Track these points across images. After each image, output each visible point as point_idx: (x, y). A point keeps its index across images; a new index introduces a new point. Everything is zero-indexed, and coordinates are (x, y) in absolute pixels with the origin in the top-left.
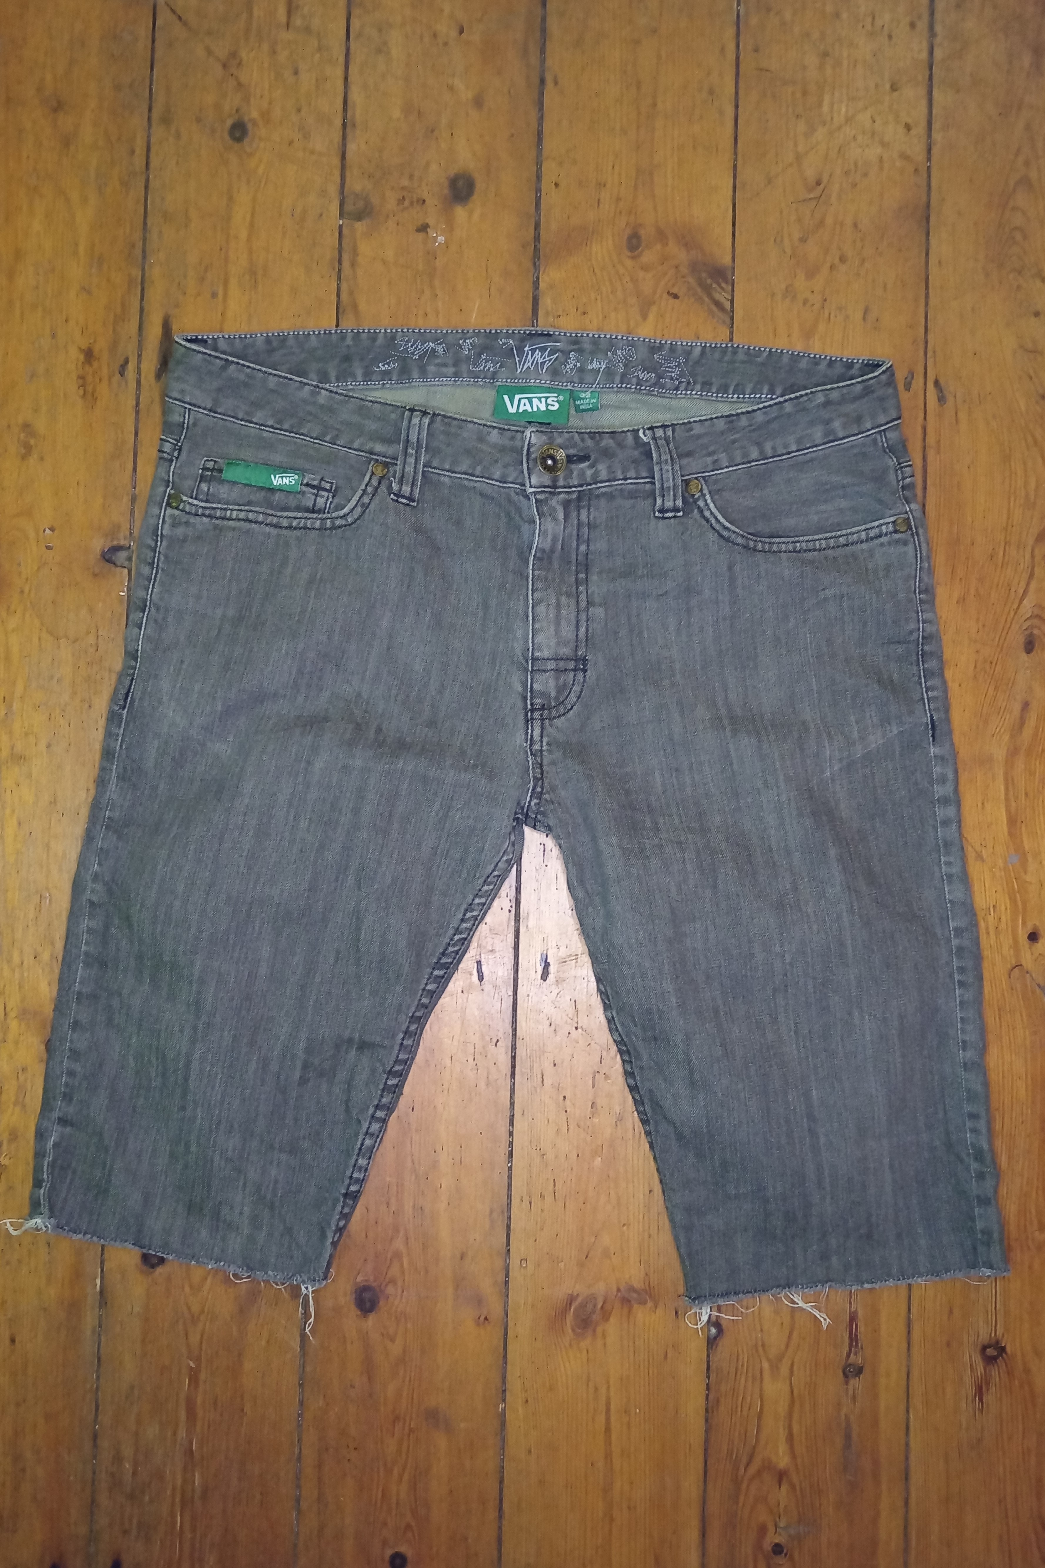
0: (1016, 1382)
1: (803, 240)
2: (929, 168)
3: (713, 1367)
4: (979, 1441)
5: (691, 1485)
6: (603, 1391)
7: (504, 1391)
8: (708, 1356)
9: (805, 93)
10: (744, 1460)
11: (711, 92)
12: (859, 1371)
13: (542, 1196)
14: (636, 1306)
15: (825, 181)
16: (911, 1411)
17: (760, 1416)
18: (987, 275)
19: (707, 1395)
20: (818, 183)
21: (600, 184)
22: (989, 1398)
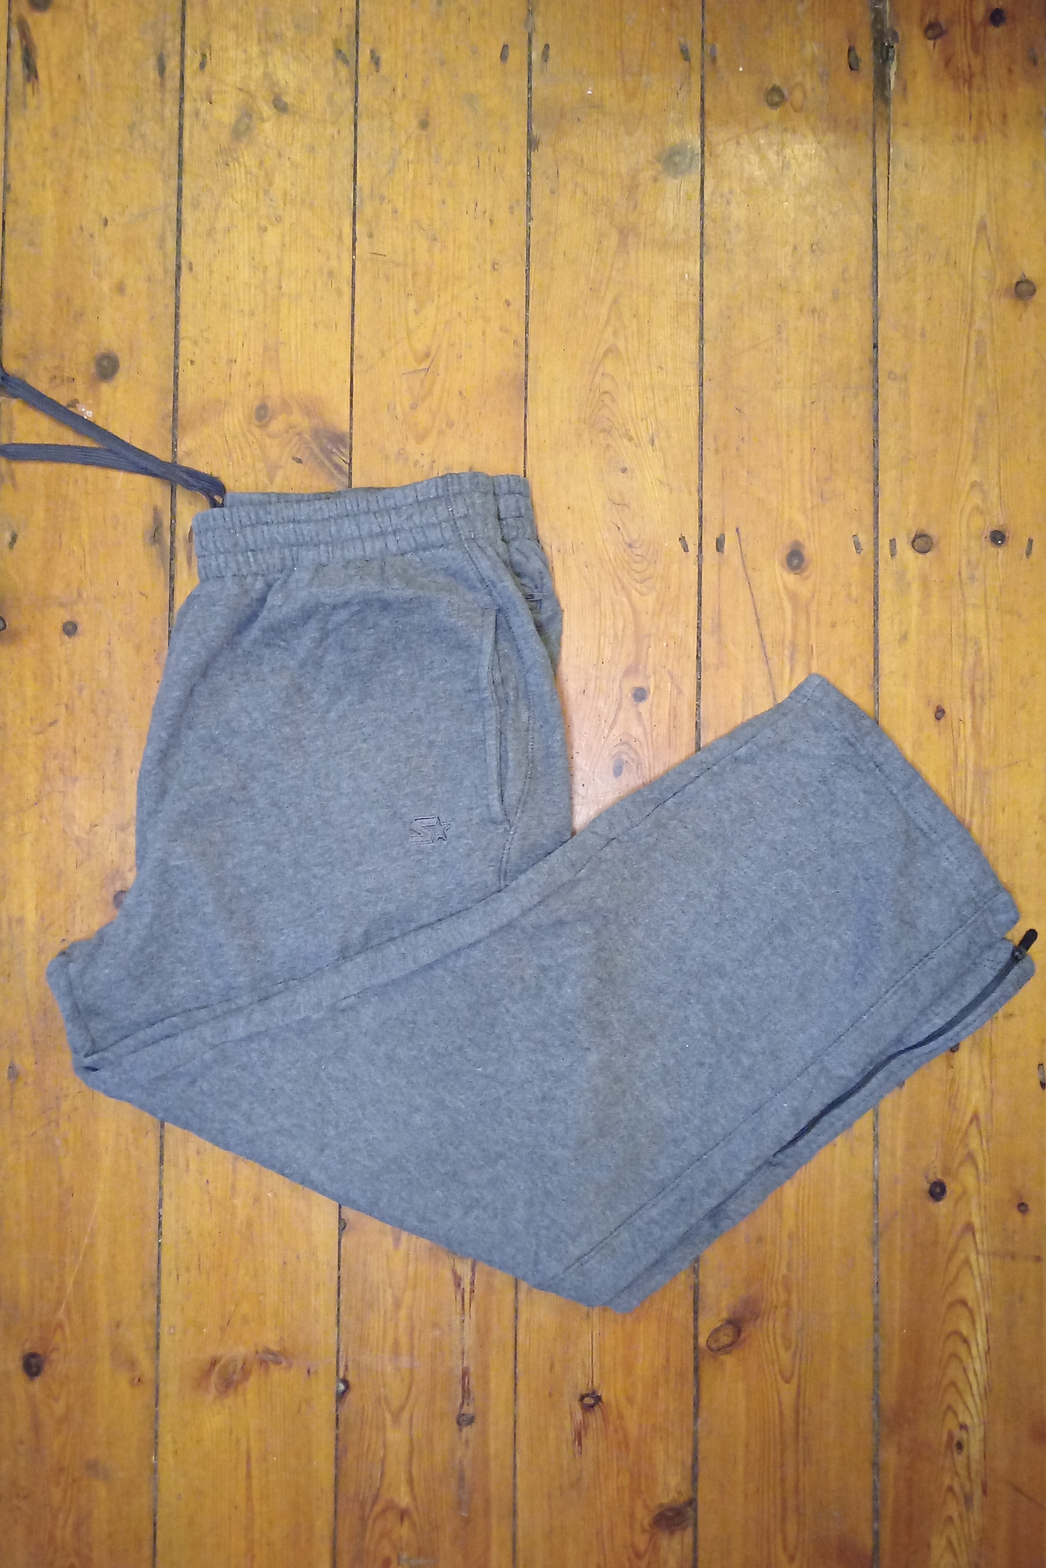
0: (612, 1428)
1: (414, 407)
2: (526, 339)
3: (341, 1419)
4: (579, 1479)
5: (322, 1524)
6: (244, 1441)
7: (157, 1444)
8: (337, 1410)
9: (415, 274)
10: (370, 1501)
11: (331, 274)
12: (471, 1420)
13: (188, 1269)
14: (272, 1367)
15: (433, 352)
16: (518, 1456)
17: (383, 1462)
18: (579, 436)
19: (336, 1445)
20: (427, 355)
21: (231, 361)
22: (588, 1442)
